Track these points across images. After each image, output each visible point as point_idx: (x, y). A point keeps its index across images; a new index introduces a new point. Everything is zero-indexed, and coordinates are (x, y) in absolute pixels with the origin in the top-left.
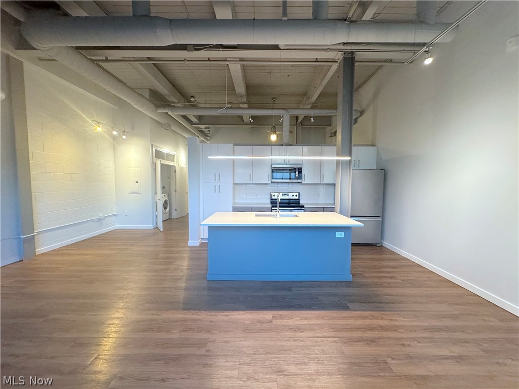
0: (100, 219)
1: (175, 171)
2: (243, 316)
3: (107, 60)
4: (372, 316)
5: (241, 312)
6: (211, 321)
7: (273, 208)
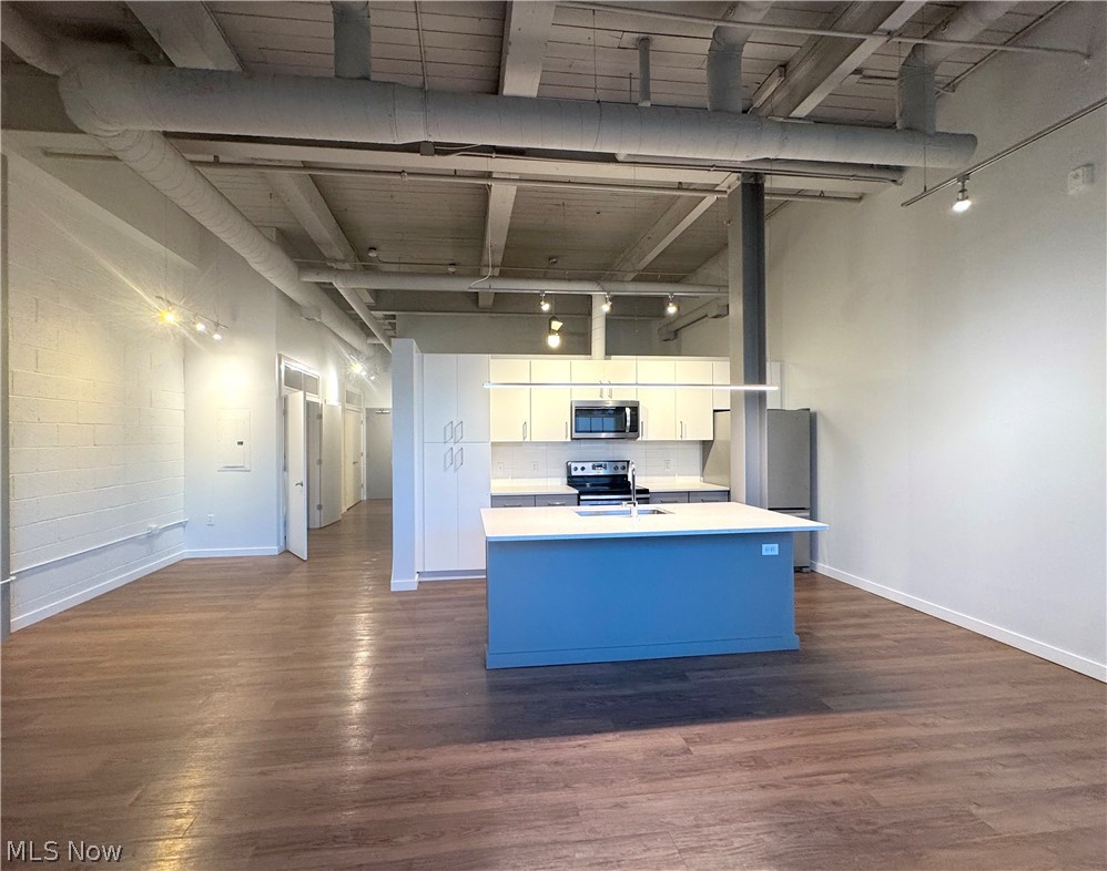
0: (151, 536)
1: (320, 417)
2: (619, 743)
3: (217, 163)
4: (884, 719)
5: (610, 736)
6: (556, 763)
7: (582, 497)
